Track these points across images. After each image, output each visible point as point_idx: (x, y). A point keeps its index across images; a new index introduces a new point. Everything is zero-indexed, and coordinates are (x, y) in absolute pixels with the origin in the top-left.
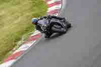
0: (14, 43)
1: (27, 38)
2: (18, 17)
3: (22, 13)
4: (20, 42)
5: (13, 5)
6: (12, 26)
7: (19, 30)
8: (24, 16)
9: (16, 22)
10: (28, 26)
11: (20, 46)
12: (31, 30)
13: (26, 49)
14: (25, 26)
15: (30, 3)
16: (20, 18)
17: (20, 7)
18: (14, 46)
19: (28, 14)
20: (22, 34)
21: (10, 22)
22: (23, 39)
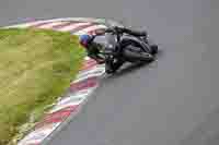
0: (12, 129)
1: (40, 118)
2: (22, 71)
3: (29, 62)
4: (26, 125)
5: (10, 45)
6: (8, 92)
7: (24, 99)
8: (35, 69)
9: (16, 83)
10: (43, 91)
11: (26, 134)
12: (49, 100)
13: (39, 141)
14: (37, 92)
15: (48, 41)
16: (25, 75)
17: (25, 49)
18: (13, 135)
19: (43, 65)
20: (31, 107)
21: (4, 83)
22: (32, 118)
